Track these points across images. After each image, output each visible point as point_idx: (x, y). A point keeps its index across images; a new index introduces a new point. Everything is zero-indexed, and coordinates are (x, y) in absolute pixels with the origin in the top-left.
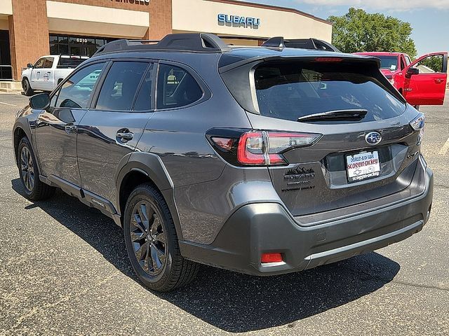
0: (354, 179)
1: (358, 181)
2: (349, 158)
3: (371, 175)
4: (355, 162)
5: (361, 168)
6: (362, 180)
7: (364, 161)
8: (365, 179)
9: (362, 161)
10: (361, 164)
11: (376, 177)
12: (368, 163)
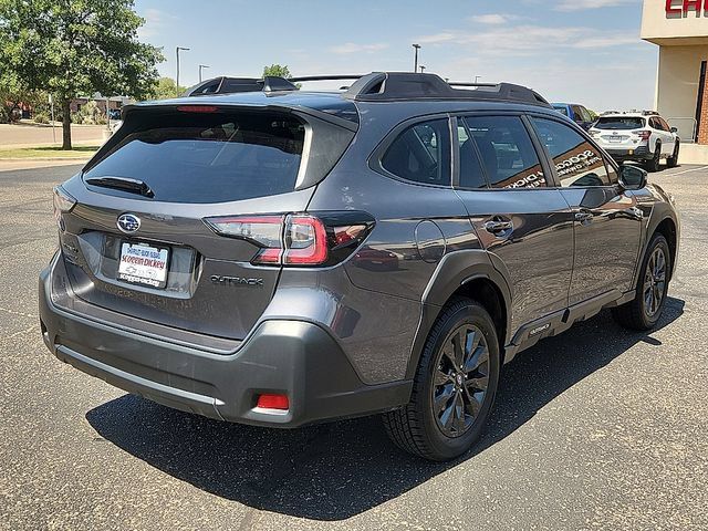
0: (122, 277)
1: (126, 281)
2: (126, 246)
3: (145, 281)
4: (132, 255)
5: (137, 267)
6: (131, 283)
7: (145, 258)
8: (135, 283)
9: (140, 256)
10: (140, 261)
11: (152, 287)
12: (149, 263)
